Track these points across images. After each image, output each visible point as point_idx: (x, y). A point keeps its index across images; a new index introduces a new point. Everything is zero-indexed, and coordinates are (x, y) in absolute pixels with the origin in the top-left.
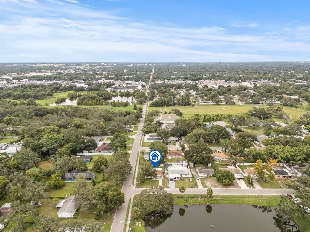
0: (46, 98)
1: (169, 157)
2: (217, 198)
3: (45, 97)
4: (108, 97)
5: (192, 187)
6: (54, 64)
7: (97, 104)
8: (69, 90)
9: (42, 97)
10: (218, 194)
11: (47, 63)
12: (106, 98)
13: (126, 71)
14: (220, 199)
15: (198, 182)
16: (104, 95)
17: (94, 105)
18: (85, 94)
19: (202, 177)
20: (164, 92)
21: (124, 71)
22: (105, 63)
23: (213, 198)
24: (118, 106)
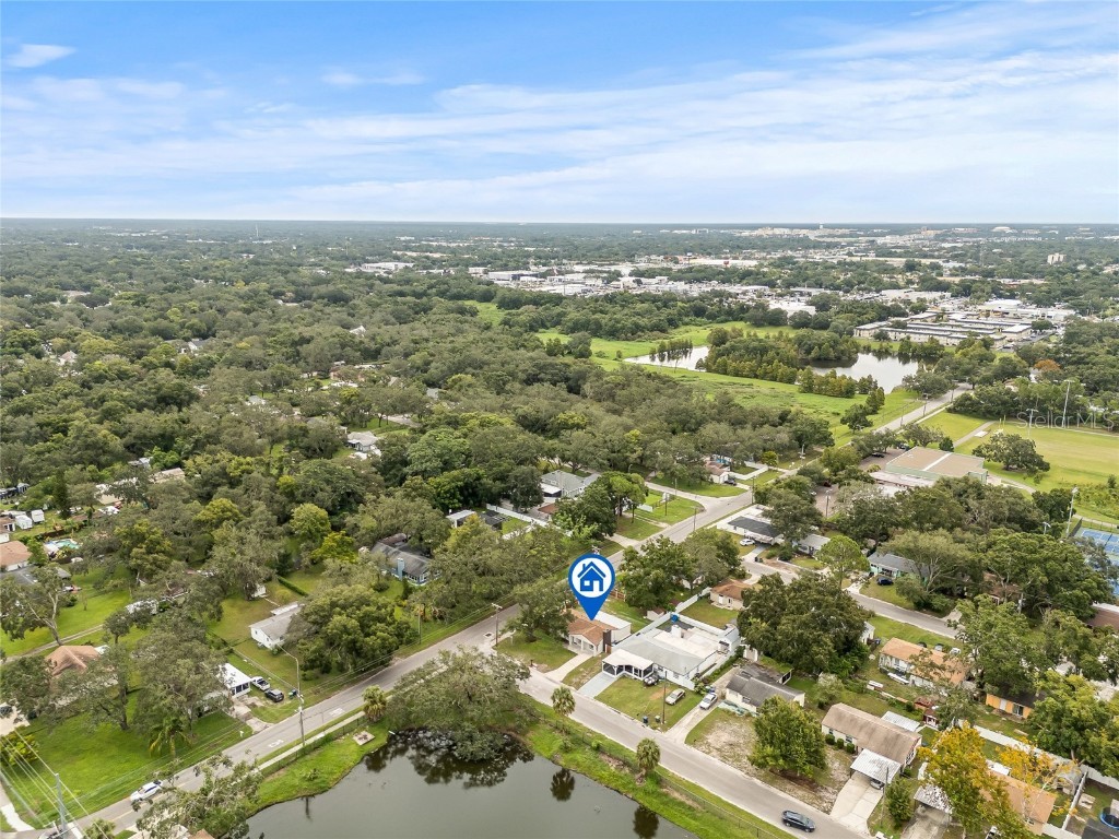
0: (640, 336)
1: (721, 600)
2: (676, 795)
3: (639, 333)
4: (832, 354)
5: (646, 721)
6: (814, 227)
7: (758, 373)
8: (735, 320)
9: (629, 335)
10: (702, 786)
11: (792, 227)
12: (825, 359)
13: (1056, 259)
14: (681, 804)
15: (691, 716)
16: (820, 346)
17: (747, 376)
18: (771, 335)
19: (731, 708)
20: (1083, 358)
21: (1050, 261)
22: (1012, 226)
23: (662, 787)
24: (819, 392)
